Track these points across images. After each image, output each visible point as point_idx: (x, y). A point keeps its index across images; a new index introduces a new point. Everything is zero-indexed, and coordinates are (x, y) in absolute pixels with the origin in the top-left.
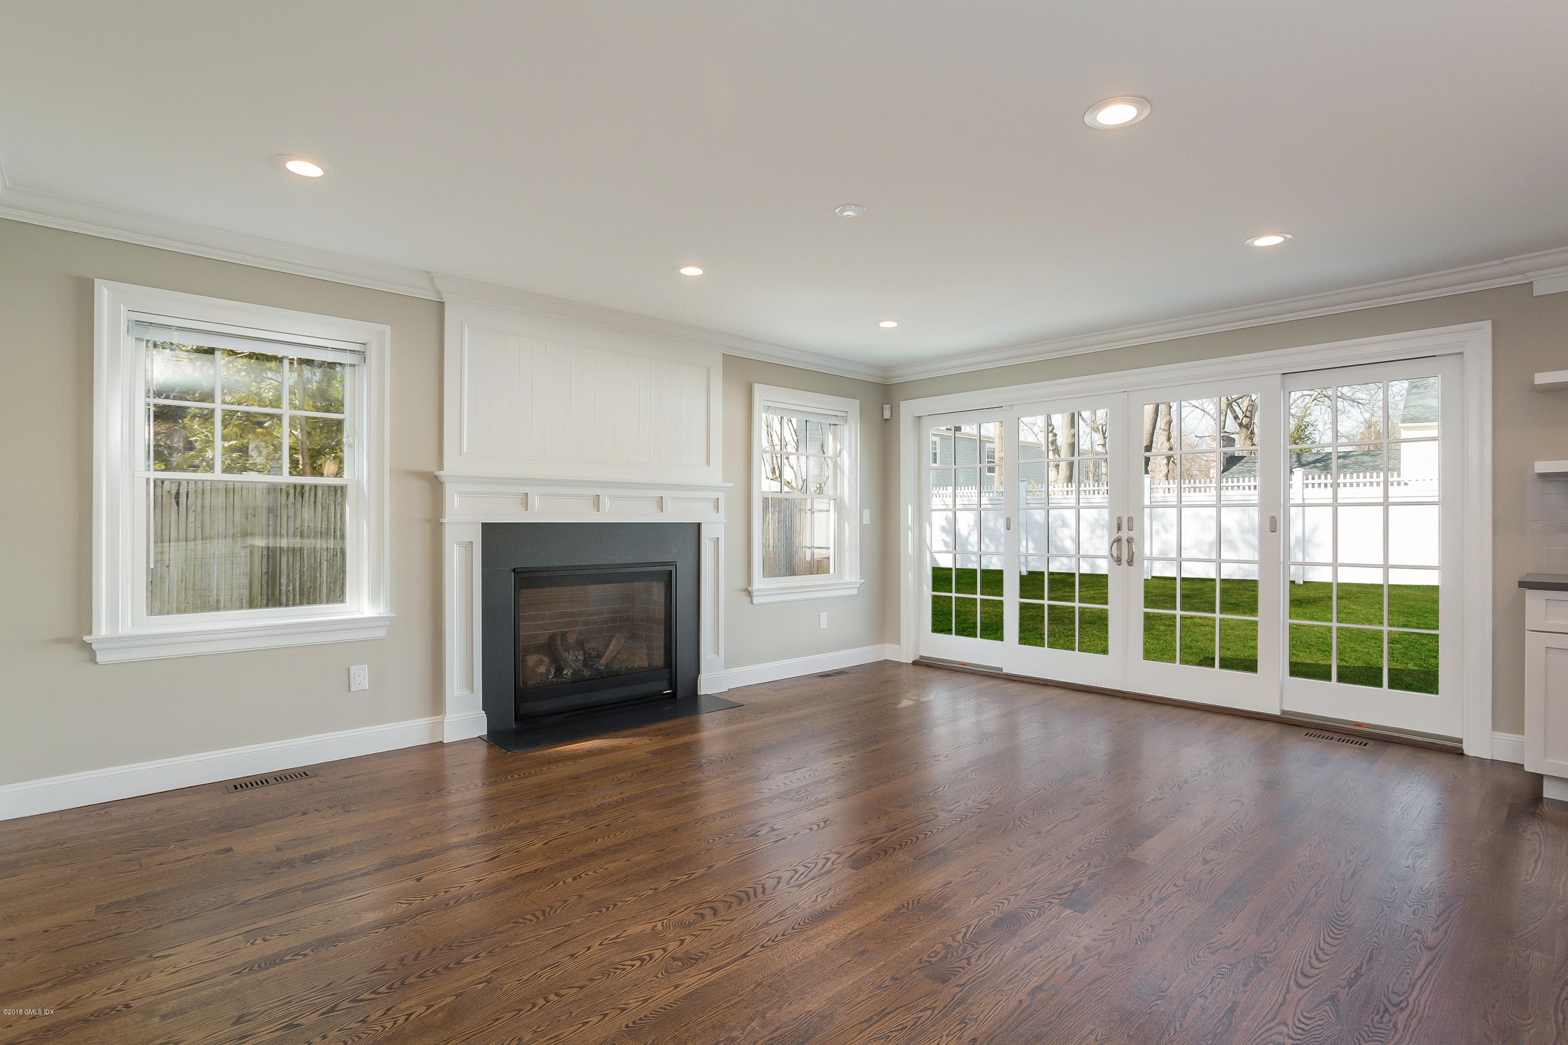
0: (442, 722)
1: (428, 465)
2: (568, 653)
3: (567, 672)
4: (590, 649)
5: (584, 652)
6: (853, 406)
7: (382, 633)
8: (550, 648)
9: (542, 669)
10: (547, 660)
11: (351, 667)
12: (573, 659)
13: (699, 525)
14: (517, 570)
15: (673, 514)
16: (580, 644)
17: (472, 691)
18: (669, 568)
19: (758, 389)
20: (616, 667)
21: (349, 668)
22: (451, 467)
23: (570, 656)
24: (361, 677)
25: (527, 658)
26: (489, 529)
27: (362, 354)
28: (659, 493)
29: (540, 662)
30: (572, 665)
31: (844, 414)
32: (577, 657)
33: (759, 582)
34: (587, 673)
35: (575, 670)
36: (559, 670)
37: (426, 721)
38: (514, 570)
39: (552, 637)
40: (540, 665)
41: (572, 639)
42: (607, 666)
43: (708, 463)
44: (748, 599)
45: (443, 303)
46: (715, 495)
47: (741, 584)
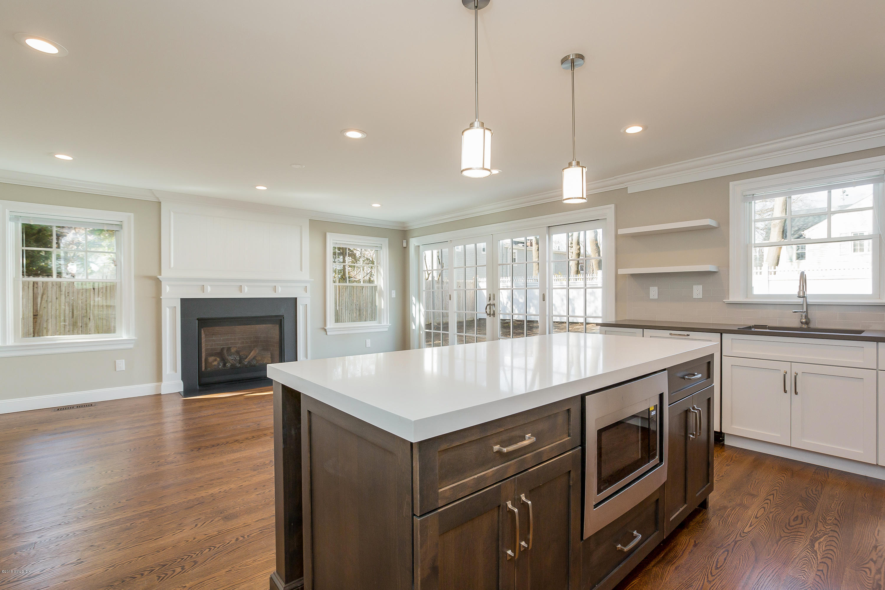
0: (161, 385)
1: (153, 273)
2: (231, 356)
3: (228, 365)
4: (242, 355)
5: (240, 356)
6: (385, 242)
7: (131, 346)
8: (220, 354)
9: (215, 363)
10: (218, 359)
11: (116, 361)
12: (232, 359)
13: (296, 298)
14: (199, 319)
15: (281, 293)
16: (238, 352)
17: (176, 372)
18: (280, 318)
19: (328, 235)
20: (254, 362)
21: (115, 361)
22: (165, 274)
23: (230, 358)
24: (121, 365)
25: (208, 358)
26: (184, 301)
27: (121, 226)
28: (274, 284)
29: (215, 360)
30: (231, 361)
31: (380, 245)
32: (236, 358)
33: (331, 324)
34: (238, 365)
35: (232, 364)
36: (224, 365)
37: (154, 384)
38: (198, 319)
39: (222, 349)
40: (215, 361)
41: (233, 350)
42: (249, 362)
43: (301, 270)
44: (325, 333)
45: (160, 202)
46: (304, 285)
47: (321, 325)
